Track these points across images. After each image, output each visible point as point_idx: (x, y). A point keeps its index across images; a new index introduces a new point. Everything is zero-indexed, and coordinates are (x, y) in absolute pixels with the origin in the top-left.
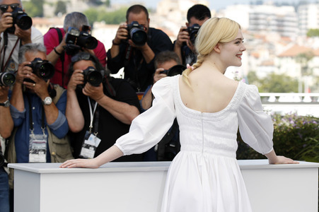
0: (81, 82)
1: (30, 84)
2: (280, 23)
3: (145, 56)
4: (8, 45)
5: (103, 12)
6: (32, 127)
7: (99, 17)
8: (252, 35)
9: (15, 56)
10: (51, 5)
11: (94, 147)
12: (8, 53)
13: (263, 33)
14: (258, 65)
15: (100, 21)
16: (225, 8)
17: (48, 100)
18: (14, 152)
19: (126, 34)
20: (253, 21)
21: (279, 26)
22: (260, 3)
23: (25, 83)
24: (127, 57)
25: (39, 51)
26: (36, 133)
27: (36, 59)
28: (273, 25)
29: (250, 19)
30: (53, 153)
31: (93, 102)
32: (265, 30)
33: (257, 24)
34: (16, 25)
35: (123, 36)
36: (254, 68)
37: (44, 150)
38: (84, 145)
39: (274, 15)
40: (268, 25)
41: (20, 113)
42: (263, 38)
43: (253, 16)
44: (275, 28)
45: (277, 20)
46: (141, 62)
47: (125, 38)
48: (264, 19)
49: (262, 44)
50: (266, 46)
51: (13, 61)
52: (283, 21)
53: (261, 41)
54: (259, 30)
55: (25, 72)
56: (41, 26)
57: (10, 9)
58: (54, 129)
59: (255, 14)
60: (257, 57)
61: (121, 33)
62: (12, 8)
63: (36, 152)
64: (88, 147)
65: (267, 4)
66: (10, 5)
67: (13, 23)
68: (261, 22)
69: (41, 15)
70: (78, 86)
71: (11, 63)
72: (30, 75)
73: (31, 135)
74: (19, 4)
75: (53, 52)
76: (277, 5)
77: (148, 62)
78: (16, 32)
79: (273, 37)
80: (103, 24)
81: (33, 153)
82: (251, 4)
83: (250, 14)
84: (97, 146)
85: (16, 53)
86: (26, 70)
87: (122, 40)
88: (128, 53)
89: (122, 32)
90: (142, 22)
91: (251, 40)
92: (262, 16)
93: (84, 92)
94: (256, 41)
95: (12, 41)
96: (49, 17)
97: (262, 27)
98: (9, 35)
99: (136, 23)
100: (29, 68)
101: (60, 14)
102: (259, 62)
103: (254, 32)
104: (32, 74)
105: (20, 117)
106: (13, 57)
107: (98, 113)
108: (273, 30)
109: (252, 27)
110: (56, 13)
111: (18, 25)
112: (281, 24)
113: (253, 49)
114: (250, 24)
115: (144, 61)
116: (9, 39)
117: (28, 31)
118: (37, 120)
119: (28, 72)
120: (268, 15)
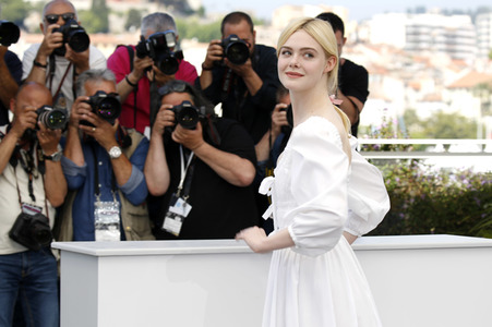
0: (170, 123)
1: (88, 128)
2: (451, 40)
3: (248, 85)
4: (56, 73)
5: (195, 24)
6: (97, 191)
7: (189, 33)
8: (410, 57)
9: (66, 88)
10: (120, 15)
11: (181, 217)
12: (55, 84)
13: (425, 54)
14: (418, 101)
15: (191, 38)
16: (370, 19)
17: (115, 152)
18: (70, 226)
19: (219, 52)
20: (411, 37)
21: (448, 43)
22: (421, 10)
23: (81, 126)
24: (226, 89)
25: (105, 80)
26: (103, 199)
27: (98, 93)
28: (440, 43)
29: (407, 34)
30: (128, 228)
31: (187, 151)
32: (429, 49)
33: (418, 42)
34: (67, 45)
35: (216, 55)
36: (413, 105)
37: (116, 224)
38: (169, 214)
39: (441, 28)
40: (434, 42)
41: (79, 168)
42: (426, 61)
43: (411, 30)
44: (443, 46)
45: (446, 36)
46: (246, 95)
47: (219, 58)
48: (427, 34)
49: (424, 69)
50: (430, 73)
51: (63, 95)
52: (454, 36)
53: (423, 65)
54: (421, 50)
55: (80, 110)
56: (105, 45)
57: (61, 21)
58: (128, 192)
59: (415, 26)
60: (417, 89)
61: (213, 52)
62: (64, 19)
63: (105, 227)
64: (173, 216)
65: (432, 13)
66: (62, 15)
67: (64, 42)
68: (423, 37)
69: (105, 30)
70: (166, 128)
71: (61, 98)
72: (87, 115)
73: (96, 204)
74: (73, 14)
75: (124, 81)
76: (446, 13)
77: (253, 94)
78: (67, 55)
79: (440, 59)
80: (194, 42)
81: (101, 229)
82: (409, 11)
83: (407, 27)
84: (185, 215)
85: (68, 84)
86: (82, 107)
87: (215, 62)
88: (227, 81)
89: (215, 49)
90: (243, 36)
91: (408, 64)
92: (424, 30)
93: (174, 138)
94: (416, 67)
95: (62, 66)
96: (117, 33)
97: (424, 45)
98: (57, 58)
99: (235, 36)
100: (87, 106)
101: (132, 28)
102: (420, 95)
103: (413, 53)
104: (90, 114)
105: (79, 175)
106: (63, 89)
107: (192, 168)
108: (440, 50)
109: (411, 45)
110: (127, 28)
111: (71, 46)
112: (451, 42)
113: (411, 78)
114: (408, 41)
115: (249, 93)
116: (57, 63)
117: (84, 53)
118: (105, 181)
119: (85, 111)
120: (433, 28)
